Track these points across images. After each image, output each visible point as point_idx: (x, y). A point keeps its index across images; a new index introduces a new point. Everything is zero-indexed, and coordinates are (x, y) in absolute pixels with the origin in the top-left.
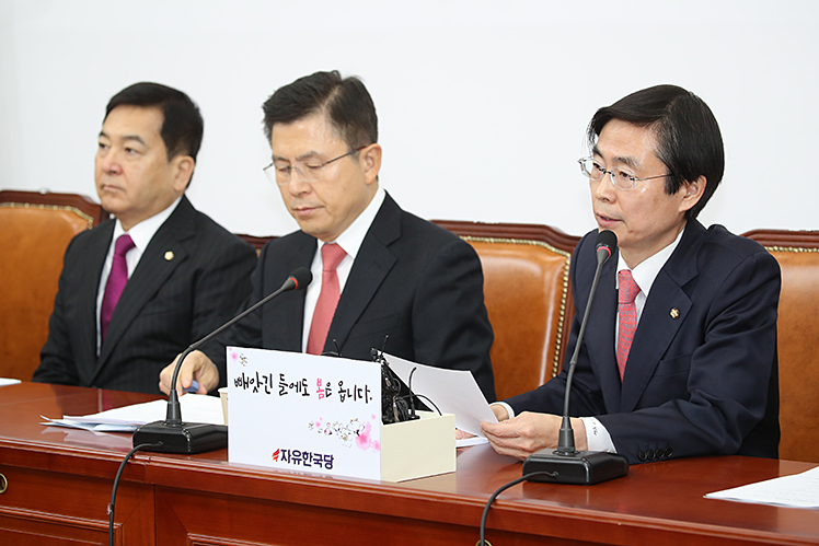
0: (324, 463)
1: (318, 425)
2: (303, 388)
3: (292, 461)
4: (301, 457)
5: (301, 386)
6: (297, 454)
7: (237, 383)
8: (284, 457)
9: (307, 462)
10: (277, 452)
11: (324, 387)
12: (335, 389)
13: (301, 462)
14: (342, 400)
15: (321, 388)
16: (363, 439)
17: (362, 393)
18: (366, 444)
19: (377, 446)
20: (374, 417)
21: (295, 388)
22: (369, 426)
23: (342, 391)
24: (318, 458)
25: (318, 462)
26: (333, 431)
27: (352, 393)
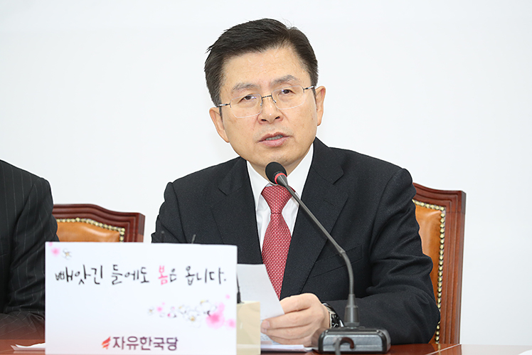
0: (166, 346)
1: (160, 309)
2: (141, 276)
3: (126, 348)
4: (138, 342)
5: (139, 275)
7: (59, 276)
8: (116, 344)
9: (146, 346)
10: (109, 340)
11: (167, 272)
12: (181, 274)
13: (138, 348)
14: (190, 283)
15: (164, 274)
16: (214, 318)
19: (231, 324)
20: (228, 297)
21: (132, 277)
22: (222, 307)
24: (160, 341)
25: (159, 345)
26: (179, 315)
27: (202, 276)
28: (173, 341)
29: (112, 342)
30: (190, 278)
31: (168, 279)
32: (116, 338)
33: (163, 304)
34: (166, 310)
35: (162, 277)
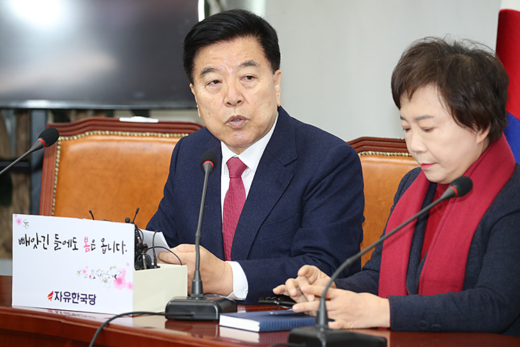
1: (85, 272)
2: (73, 244)
3: (63, 300)
4: (71, 297)
6: (67, 294)
8: (57, 297)
10: (52, 293)
13: (71, 301)
17: (119, 247)
18: (122, 285)
23: (104, 246)
24: (84, 297)
26: (96, 276)
28: (93, 297)
29: (54, 295)
30: (104, 248)
31: (90, 248)
32: (57, 293)
33: (87, 267)
34: (89, 273)
35: (86, 246)
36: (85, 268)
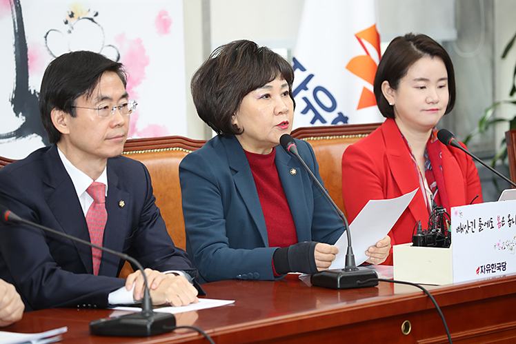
36: (498, 242)
